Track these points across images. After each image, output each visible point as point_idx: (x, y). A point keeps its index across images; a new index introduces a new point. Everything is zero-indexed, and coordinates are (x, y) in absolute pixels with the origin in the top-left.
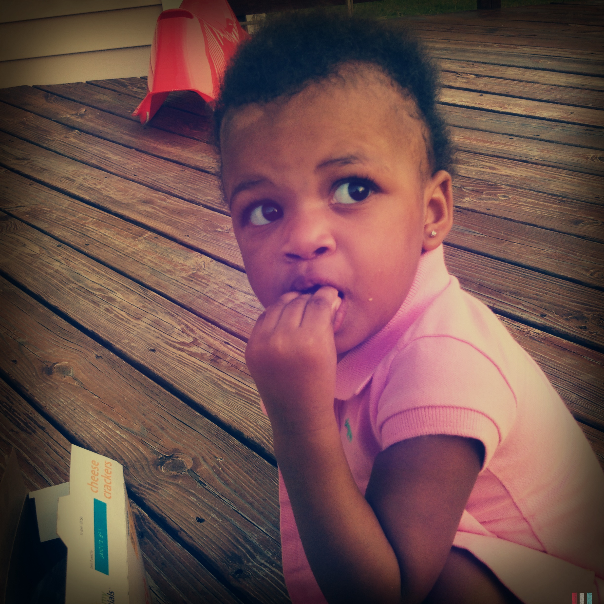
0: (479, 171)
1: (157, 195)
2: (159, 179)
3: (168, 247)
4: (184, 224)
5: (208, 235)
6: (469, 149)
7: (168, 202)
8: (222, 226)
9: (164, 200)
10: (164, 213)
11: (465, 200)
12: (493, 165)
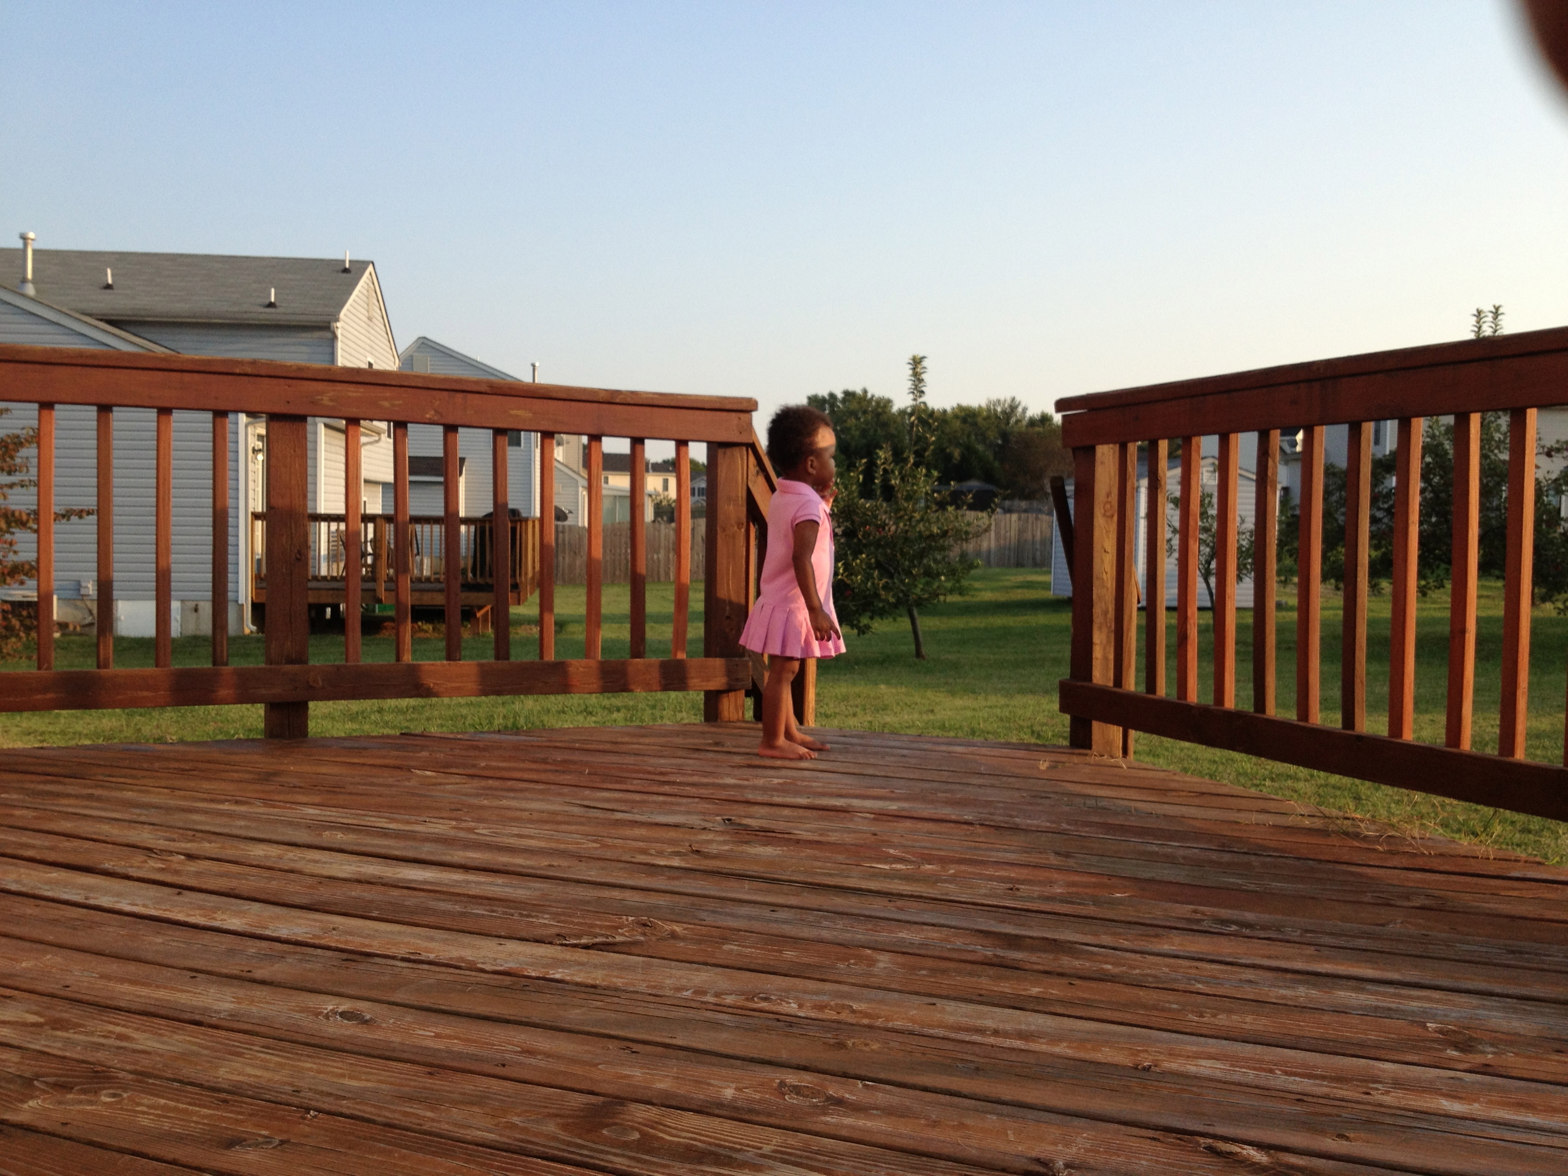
0: (94, 1043)
12: (128, 1031)
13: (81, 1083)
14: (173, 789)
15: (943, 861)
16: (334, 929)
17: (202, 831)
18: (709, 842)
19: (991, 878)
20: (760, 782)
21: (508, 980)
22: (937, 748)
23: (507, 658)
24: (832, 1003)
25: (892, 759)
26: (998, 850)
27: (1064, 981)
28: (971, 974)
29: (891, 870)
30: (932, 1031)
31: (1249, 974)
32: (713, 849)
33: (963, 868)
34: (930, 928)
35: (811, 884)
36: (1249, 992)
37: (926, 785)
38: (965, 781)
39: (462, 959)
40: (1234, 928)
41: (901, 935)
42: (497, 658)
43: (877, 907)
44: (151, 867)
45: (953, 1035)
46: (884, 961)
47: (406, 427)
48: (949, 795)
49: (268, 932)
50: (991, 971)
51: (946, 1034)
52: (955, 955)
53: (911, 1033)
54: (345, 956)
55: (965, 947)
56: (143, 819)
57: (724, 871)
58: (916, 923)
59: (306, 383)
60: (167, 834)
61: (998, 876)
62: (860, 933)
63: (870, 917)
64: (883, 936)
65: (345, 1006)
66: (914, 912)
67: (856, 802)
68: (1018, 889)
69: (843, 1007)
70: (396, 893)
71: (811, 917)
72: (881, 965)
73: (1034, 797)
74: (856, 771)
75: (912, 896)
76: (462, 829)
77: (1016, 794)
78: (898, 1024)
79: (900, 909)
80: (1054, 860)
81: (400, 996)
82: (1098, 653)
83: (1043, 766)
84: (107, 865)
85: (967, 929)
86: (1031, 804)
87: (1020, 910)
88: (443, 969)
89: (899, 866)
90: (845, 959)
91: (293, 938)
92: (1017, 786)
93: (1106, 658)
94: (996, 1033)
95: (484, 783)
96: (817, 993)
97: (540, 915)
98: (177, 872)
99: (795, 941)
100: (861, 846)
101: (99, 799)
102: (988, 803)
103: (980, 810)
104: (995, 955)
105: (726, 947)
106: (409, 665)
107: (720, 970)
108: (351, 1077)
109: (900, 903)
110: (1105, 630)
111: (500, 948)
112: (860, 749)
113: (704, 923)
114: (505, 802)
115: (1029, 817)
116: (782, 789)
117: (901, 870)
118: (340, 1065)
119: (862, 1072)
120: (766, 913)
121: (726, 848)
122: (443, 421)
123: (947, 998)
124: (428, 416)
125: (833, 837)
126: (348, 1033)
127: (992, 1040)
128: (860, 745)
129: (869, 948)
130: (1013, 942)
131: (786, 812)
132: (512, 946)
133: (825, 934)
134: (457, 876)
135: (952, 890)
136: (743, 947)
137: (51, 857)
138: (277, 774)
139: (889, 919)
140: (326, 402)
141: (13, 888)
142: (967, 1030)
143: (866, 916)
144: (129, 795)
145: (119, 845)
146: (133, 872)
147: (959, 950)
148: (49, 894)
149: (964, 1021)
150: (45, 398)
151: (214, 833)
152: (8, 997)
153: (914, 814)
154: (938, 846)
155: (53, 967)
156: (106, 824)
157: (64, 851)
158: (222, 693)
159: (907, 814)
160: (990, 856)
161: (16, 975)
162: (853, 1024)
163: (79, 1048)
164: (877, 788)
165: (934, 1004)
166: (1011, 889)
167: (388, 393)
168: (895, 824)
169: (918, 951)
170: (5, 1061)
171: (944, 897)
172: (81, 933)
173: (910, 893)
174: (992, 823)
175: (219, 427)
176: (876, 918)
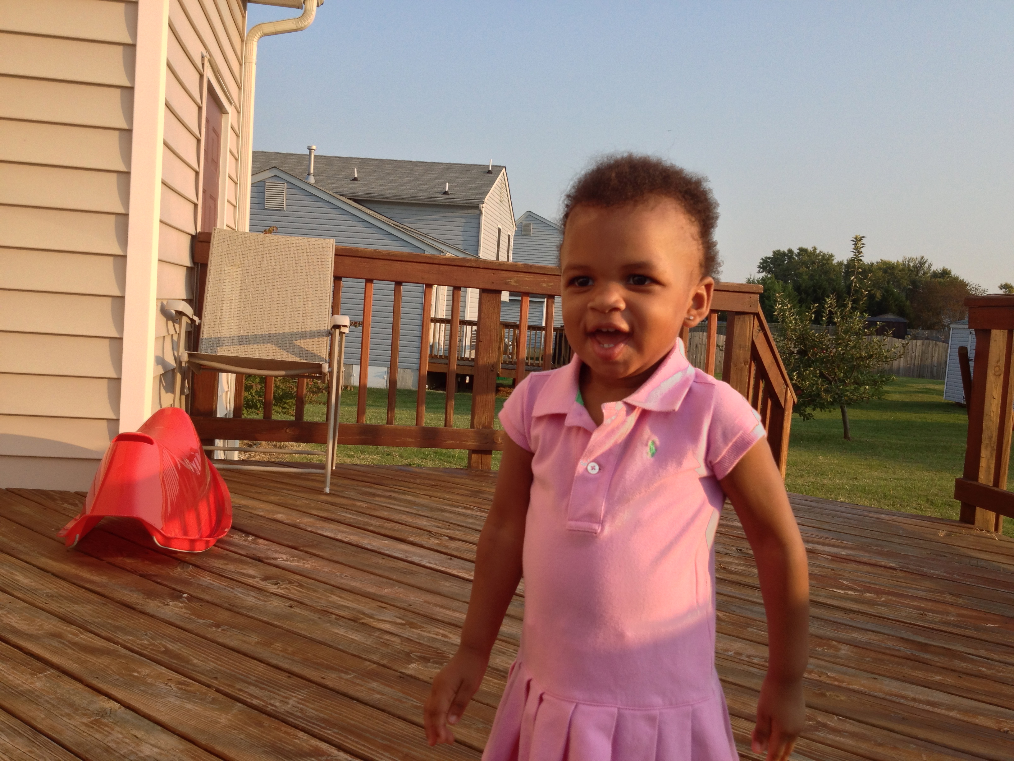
0: (432, 637)
1: (69, 629)
2: (75, 611)
3: (72, 688)
4: (94, 664)
5: (121, 679)
6: (427, 614)
7: (81, 638)
8: (140, 670)
9: (76, 635)
10: (73, 650)
11: (410, 666)
12: (446, 633)
13: (433, 658)
14: (430, 496)
15: (878, 592)
17: (452, 523)
18: (731, 563)
19: (909, 606)
22: (870, 515)
24: (816, 670)
25: (840, 519)
26: (912, 588)
27: (957, 676)
28: (898, 664)
29: (845, 594)
30: (875, 694)
32: (733, 568)
33: (891, 598)
34: (871, 633)
37: (864, 540)
38: (889, 539)
41: (853, 635)
43: (838, 616)
44: (433, 542)
45: (888, 697)
46: (845, 650)
47: (553, 298)
48: (879, 548)
50: (910, 663)
51: (885, 696)
52: (888, 651)
53: (863, 693)
55: (894, 647)
56: (420, 513)
57: (742, 582)
58: (862, 629)
60: (435, 524)
61: (914, 605)
62: (829, 631)
63: (836, 622)
64: (843, 635)
66: (860, 621)
67: (820, 547)
68: (926, 615)
69: (822, 673)
72: (843, 652)
73: (937, 555)
74: (817, 526)
75: (859, 612)
77: (924, 552)
78: (856, 687)
79: (852, 619)
80: (949, 598)
82: (983, 463)
83: (942, 534)
84: (411, 539)
85: (895, 636)
86: (933, 559)
87: (930, 628)
89: (850, 592)
90: (820, 646)
92: (925, 547)
93: (989, 467)
94: (915, 701)
98: (446, 547)
100: (825, 576)
101: (395, 499)
102: (905, 557)
103: (901, 561)
104: (914, 655)
105: (749, 629)
107: (748, 642)
109: (851, 615)
110: (989, 449)
113: (735, 613)
115: (933, 568)
117: (851, 595)
119: (836, 711)
121: (742, 568)
123: (884, 676)
127: (913, 705)
128: (817, 508)
129: (835, 641)
130: (924, 647)
135: (884, 611)
136: (760, 630)
137: (383, 531)
138: (481, 492)
139: (846, 625)
140: (513, 283)
141: (369, 547)
142: (896, 696)
143: (831, 621)
144: (409, 498)
145: (414, 527)
146: (424, 543)
147: (889, 649)
148: (387, 552)
149: (895, 690)
150: (369, 277)
151: (459, 525)
152: (384, 608)
153: (857, 559)
154: (874, 582)
155: (400, 594)
156: (404, 514)
157: (386, 529)
158: (449, 442)
159: (852, 558)
160: (907, 592)
161: (384, 596)
162: (829, 684)
163: (426, 639)
164: (832, 539)
165: (876, 679)
166: (922, 614)
167: (546, 278)
168: (845, 564)
169: (865, 647)
170: (394, 642)
171: (880, 615)
172: (408, 576)
173: (858, 610)
174: (908, 570)
175: (456, 296)
176: (839, 623)
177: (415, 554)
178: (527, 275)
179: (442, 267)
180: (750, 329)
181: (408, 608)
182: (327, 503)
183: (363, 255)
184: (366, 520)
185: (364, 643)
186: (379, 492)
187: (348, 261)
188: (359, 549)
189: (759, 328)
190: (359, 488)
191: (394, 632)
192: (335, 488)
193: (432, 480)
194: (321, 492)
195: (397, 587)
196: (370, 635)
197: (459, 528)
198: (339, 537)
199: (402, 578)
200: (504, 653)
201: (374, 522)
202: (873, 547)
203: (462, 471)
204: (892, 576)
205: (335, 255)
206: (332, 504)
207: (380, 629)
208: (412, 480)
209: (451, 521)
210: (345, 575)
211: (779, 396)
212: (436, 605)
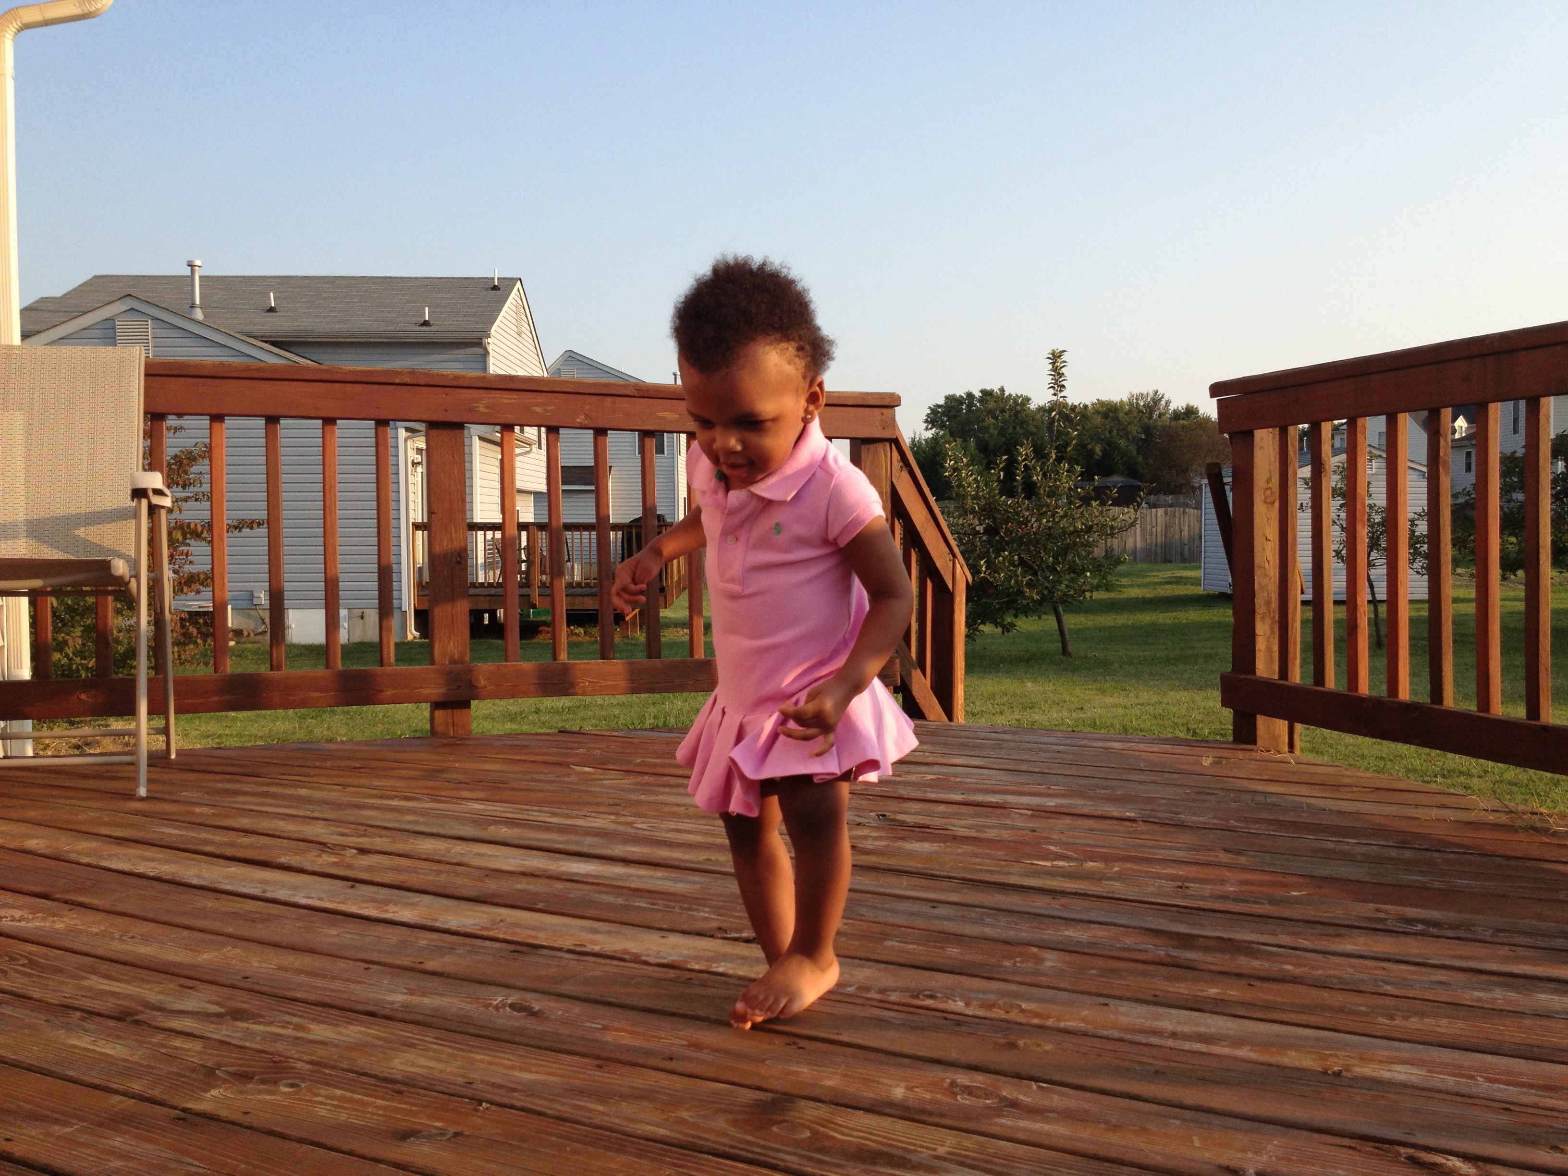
0: (272, 1034)
6: (276, 991)
11: (207, 1095)
12: (304, 1022)
13: (261, 1073)
14: (344, 786)
15: (1107, 859)
16: (502, 921)
17: (372, 826)
18: (865, 838)
19: (1158, 876)
20: (913, 778)
21: (672, 974)
22: (1095, 744)
23: (659, 657)
24: (1000, 1002)
25: (1048, 755)
26: (1164, 848)
27: (1244, 982)
28: (1144, 974)
29: (1053, 867)
30: (1106, 1033)
31: (1440, 976)
32: (869, 845)
33: (1128, 865)
34: (1096, 926)
35: (970, 880)
36: (1443, 995)
37: (1083, 782)
38: (1124, 777)
39: (626, 952)
40: (1420, 927)
41: (1067, 933)
42: (649, 657)
43: (1040, 904)
44: (324, 862)
45: (1129, 1037)
46: (1051, 960)
47: (558, 433)
48: (1108, 791)
49: (438, 924)
50: (1164, 971)
51: (1123, 1035)
52: (1126, 955)
53: (1085, 1034)
54: (512, 947)
55: (1136, 947)
56: (316, 814)
57: (883, 866)
58: (1081, 921)
59: (461, 390)
60: (339, 829)
61: (1166, 874)
62: (1024, 931)
63: (1034, 914)
64: (1050, 934)
65: (514, 998)
66: (1078, 909)
67: (1012, 799)
68: (1187, 888)
69: (1012, 1006)
70: (560, 886)
71: (973, 914)
72: (1048, 964)
73: (1199, 793)
74: (1009, 767)
75: (1076, 894)
76: (620, 823)
77: (1180, 790)
78: (1071, 1024)
79: (1065, 907)
80: (1224, 857)
81: (566, 988)
82: (1261, 644)
83: (1207, 762)
84: (283, 860)
85: (1137, 928)
86: (1195, 801)
87: (1192, 908)
88: (608, 961)
89: (1061, 863)
90: (1009, 957)
91: (463, 930)
92: (1179, 783)
93: (1269, 650)
94: (1174, 1035)
95: (640, 779)
96: (984, 992)
97: (702, 908)
98: (350, 867)
99: (958, 939)
100: (1020, 843)
101: (274, 796)
102: (1149, 801)
103: (1143, 807)
104: (1169, 956)
105: (888, 943)
106: (565, 664)
107: (883, 966)
108: (522, 1069)
109: (1064, 900)
110: (1268, 621)
111: (663, 941)
112: (1013, 744)
113: (864, 918)
114: (661, 798)
115: (1194, 814)
116: (936, 785)
117: (1064, 867)
118: (510, 1057)
119: (1036, 1073)
120: (926, 909)
121: (882, 843)
122: (593, 426)
123: (1120, 998)
124: (578, 420)
125: (991, 834)
126: (517, 1024)
127: (1170, 1043)
128: (1012, 741)
129: (1035, 946)
130: (1186, 941)
131: (942, 808)
132: (674, 939)
133: (988, 931)
134: (618, 870)
135: (1118, 888)
136: (906, 943)
137: (230, 852)
138: (443, 771)
139: (1054, 917)
140: (482, 409)
141: (195, 881)
142: (1143, 1031)
143: (1029, 913)
144: (302, 792)
145: (294, 840)
146: (308, 866)
147: (1129, 950)
148: (229, 887)
149: (1139, 1022)
150: (215, 411)
151: (385, 828)
152: (191, 988)
153: (1074, 811)
154: (1100, 843)
155: (233, 958)
156: (282, 819)
157: (242, 846)
158: (389, 693)
159: (1066, 810)
160: (1155, 854)
161: (198, 966)
162: (1021, 1024)
163: (258, 1038)
164: (1033, 784)
165: (1107, 1005)
166: (1181, 887)
167: (540, 398)
168: (1054, 821)
169: (1086, 950)
170: (188, 1050)
171: (1110, 895)
172: (259, 926)
173: (1074, 891)
174: (1155, 820)
175: (381, 435)
176: (1040, 915)
177: (283, 885)
178: (506, 395)
179: (349, 388)
180: (886, 465)
181: (242, 984)
182: (136, 813)
183: (197, 373)
184: (204, 835)
185: (125, 1060)
186: (247, 788)
187: (173, 384)
188: (173, 887)
189: (901, 464)
190: (211, 784)
191: (196, 1032)
192: (160, 787)
193: (357, 759)
194: (131, 796)
195: (229, 948)
196: (141, 1043)
197: (383, 832)
198: (141, 869)
199: (245, 932)
200: (413, 1046)
201: (218, 837)
202: (1098, 791)
203: (417, 742)
204: (1129, 832)
205: (146, 375)
206: (145, 814)
207: (164, 1030)
208: (318, 764)
209: (369, 822)
210: (130, 935)
211: (942, 572)
212: (299, 972)
